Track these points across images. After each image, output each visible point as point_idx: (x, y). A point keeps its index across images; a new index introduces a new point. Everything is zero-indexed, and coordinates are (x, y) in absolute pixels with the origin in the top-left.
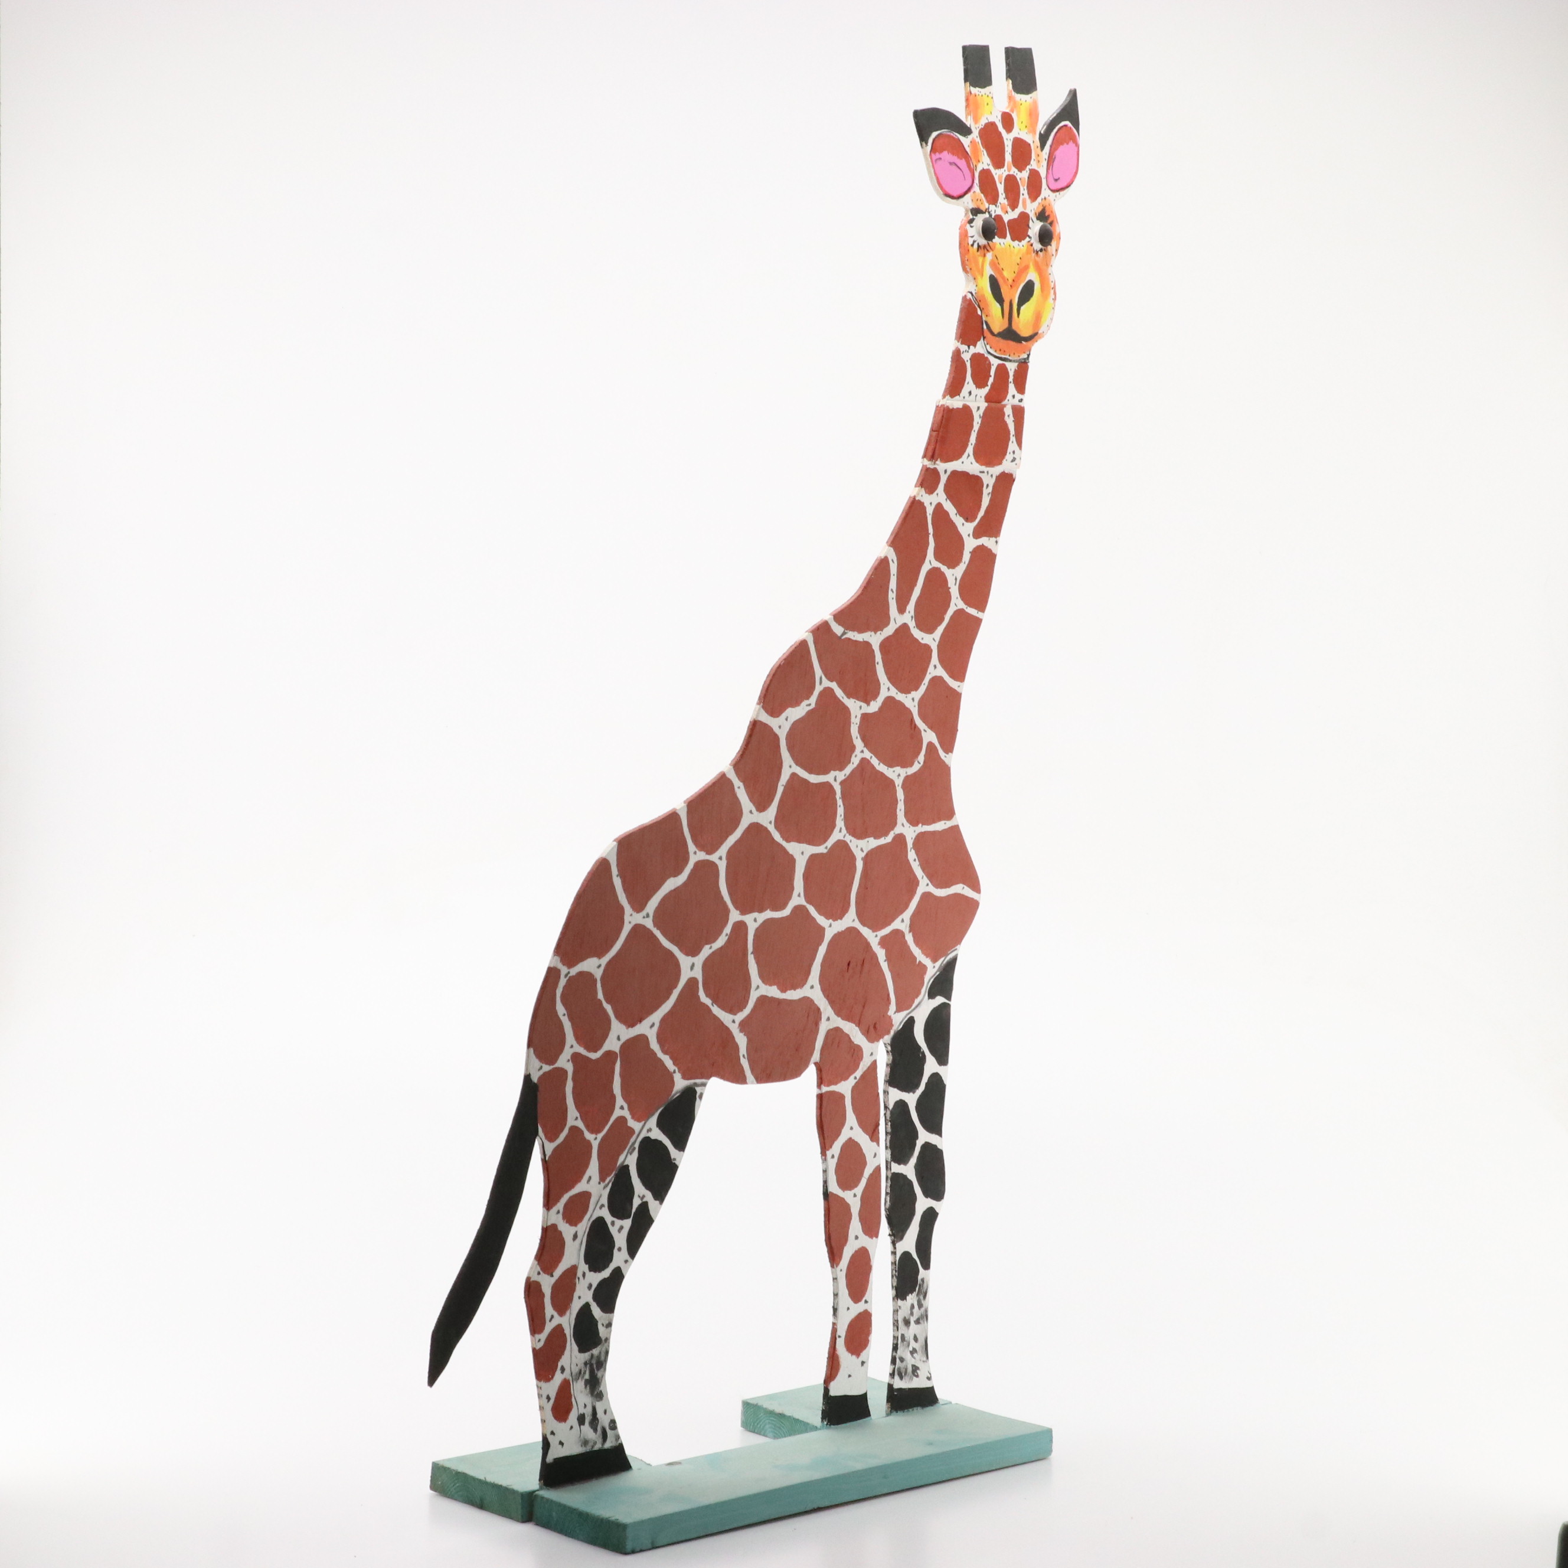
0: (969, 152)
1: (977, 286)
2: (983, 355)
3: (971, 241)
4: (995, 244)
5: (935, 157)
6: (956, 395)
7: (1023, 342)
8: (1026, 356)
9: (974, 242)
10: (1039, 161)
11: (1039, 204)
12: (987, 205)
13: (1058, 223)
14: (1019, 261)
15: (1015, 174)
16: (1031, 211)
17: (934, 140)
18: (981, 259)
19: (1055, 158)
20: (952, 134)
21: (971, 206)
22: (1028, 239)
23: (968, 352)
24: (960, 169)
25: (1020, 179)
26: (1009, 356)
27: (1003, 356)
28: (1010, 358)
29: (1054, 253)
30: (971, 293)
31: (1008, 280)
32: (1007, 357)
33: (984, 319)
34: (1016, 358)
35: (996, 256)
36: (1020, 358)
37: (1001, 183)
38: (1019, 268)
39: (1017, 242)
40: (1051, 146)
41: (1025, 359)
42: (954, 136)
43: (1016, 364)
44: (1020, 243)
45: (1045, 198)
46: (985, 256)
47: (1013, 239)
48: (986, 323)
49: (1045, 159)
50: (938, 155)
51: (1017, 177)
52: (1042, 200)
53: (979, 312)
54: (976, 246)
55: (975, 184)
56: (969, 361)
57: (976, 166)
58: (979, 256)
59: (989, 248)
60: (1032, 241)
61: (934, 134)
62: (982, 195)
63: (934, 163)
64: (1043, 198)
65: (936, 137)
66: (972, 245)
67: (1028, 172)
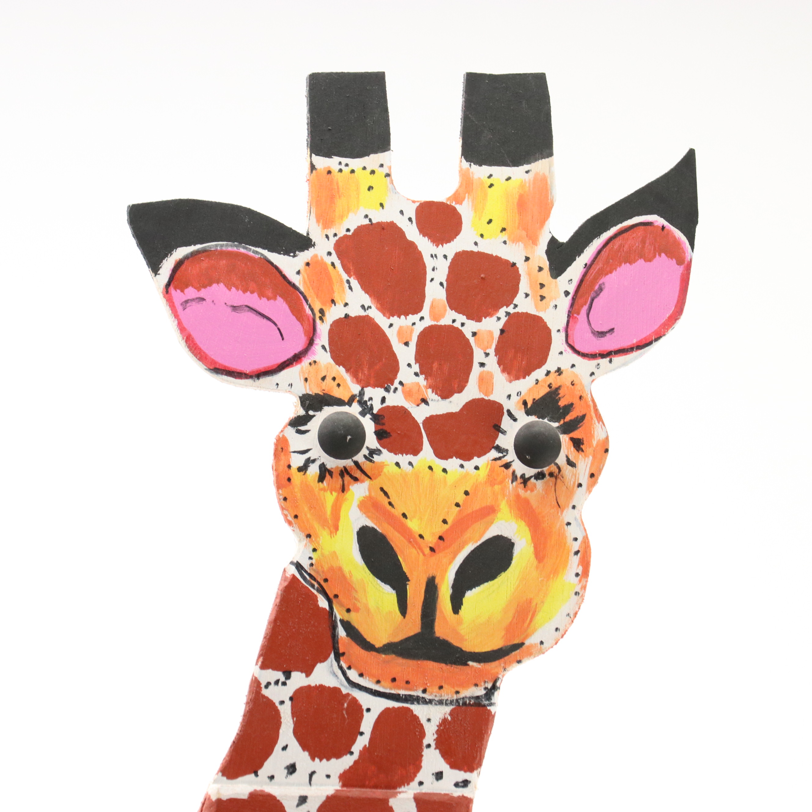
0: (297, 284)
1: (314, 550)
2: (336, 690)
3: (298, 461)
4: (382, 466)
5: (178, 296)
6: (250, 773)
7: (470, 663)
8: (480, 692)
9: (309, 462)
10: (542, 298)
11: (537, 381)
12: (356, 389)
13: (599, 418)
14: (460, 498)
15: (457, 325)
16: (509, 396)
17: (179, 264)
18: (330, 498)
19: (601, 289)
20: (242, 250)
21: (302, 389)
22: (493, 454)
23: (284, 684)
24: (269, 319)
25: (474, 334)
26: (424, 691)
27: (402, 692)
28: (427, 696)
29: (584, 479)
30: (299, 566)
31: (421, 536)
32: (419, 693)
33: (339, 617)
34: (448, 694)
35: (382, 489)
36: (461, 695)
37: (406, 344)
38: (460, 511)
39: (453, 463)
40: (588, 267)
41: (478, 697)
42: (251, 254)
43: (448, 709)
44: (465, 463)
45: (559, 371)
46: (343, 489)
47: (442, 454)
48: (348, 626)
49: (567, 293)
50: (191, 292)
51: (463, 329)
52: (548, 373)
53: (323, 603)
54: (314, 470)
55: (317, 348)
56: (288, 703)
57: (322, 311)
58: (324, 490)
59: (358, 474)
60: (508, 459)
61: (181, 252)
62: (342, 370)
63: (179, 309)
64: (553, 369)
65: (187, 258)
66: (303, 469)
67: (504, 319)
